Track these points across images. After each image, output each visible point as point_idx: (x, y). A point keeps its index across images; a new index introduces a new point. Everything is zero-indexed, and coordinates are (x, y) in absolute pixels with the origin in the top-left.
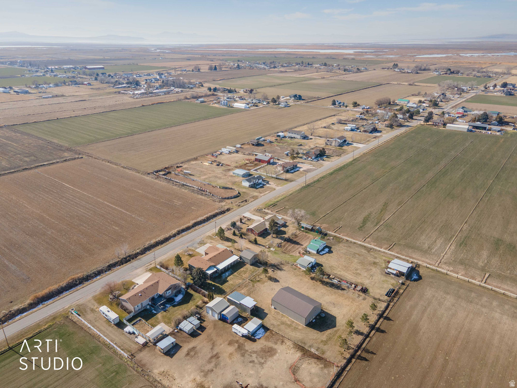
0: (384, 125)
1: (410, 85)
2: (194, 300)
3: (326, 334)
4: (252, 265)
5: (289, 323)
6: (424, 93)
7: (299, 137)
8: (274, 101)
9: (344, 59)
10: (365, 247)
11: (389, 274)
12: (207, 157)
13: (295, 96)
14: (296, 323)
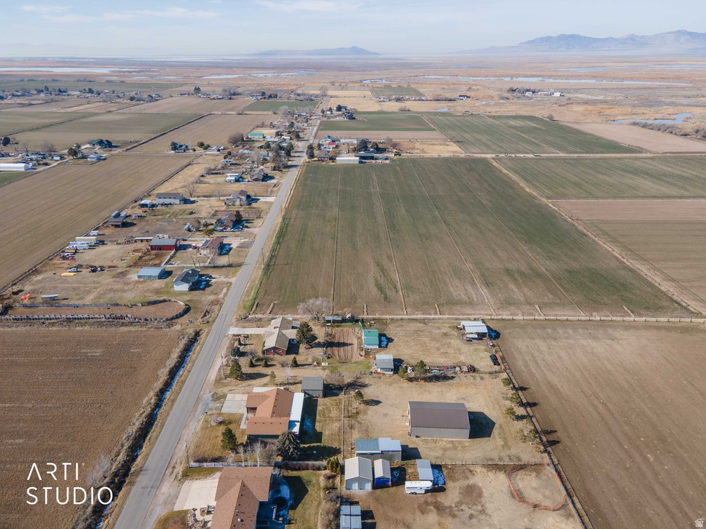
0: (270, 169)
1: (239, 114)
2: (310, 482)
3: (497, 437)
4: (325, 396)
5: (450, 445)
6: (269, 123)
7: (177, 201)
8: (74, 153)
9: (108, 82)
10: (416, 320)
11: (470, 340)
12: (54, 262)
13: (101, 142)
14: (457, 441)
